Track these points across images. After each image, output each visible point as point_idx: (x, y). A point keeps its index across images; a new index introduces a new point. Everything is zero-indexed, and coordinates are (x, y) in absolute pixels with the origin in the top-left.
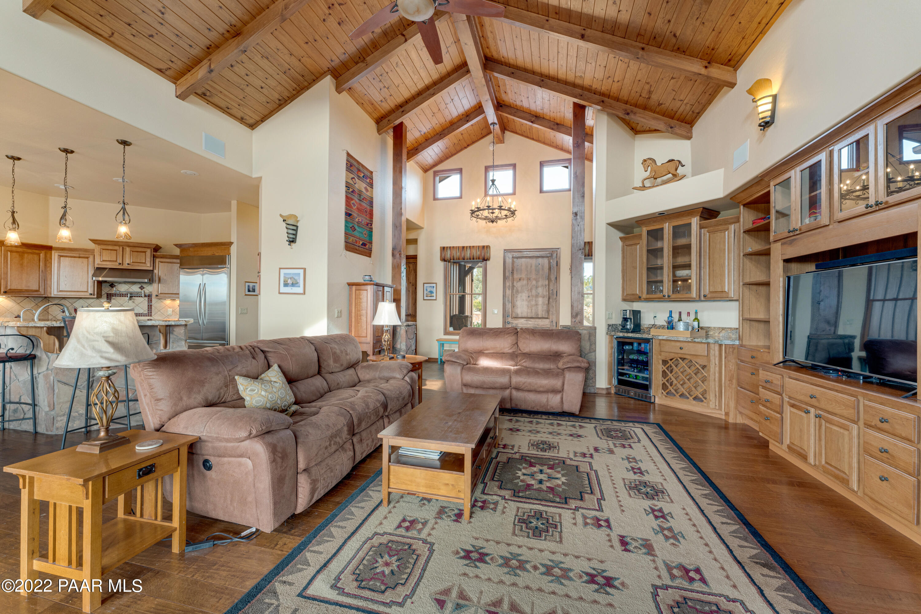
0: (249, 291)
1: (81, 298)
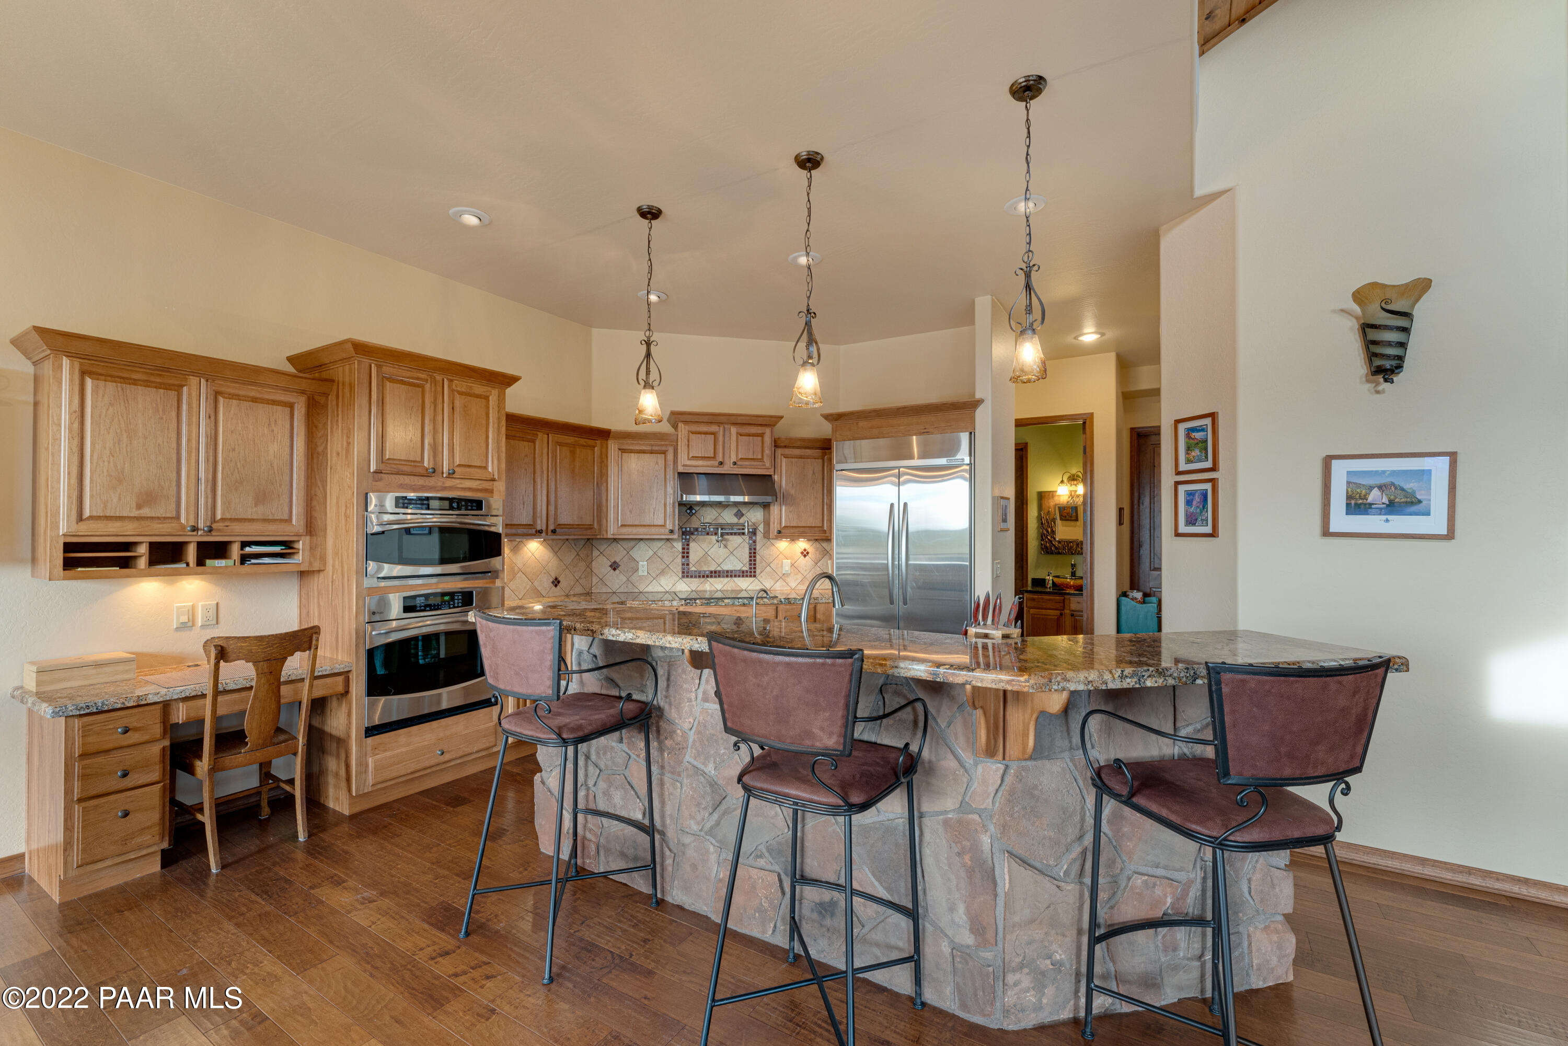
1: (642, 539)
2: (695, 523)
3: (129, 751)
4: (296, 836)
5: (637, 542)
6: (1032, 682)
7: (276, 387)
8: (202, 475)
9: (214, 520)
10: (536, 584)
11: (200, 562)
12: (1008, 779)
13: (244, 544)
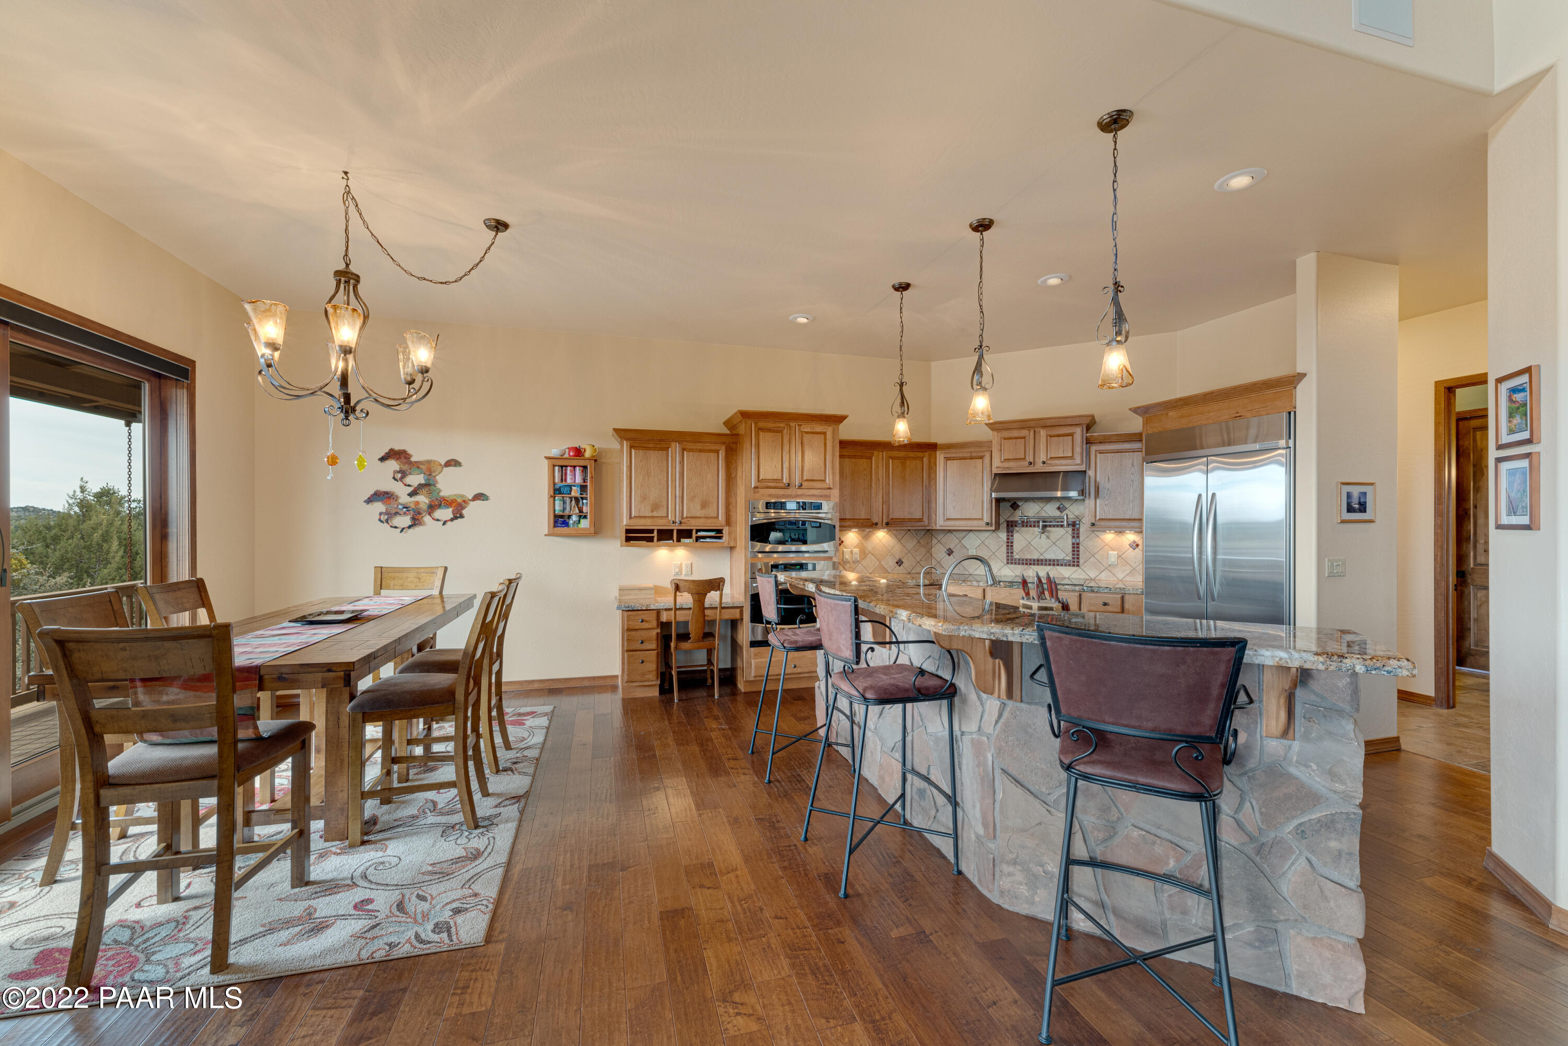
0: (1350, 509)
1: (971, 530)
2: (1017, 516)
3: (644, 631)
4: (714, 696)
5: (965, 533)
6: (945, 627)
7: (711, 442)
8: (677, 494)
9: (683, 518)
10: (883, 563)
11: (678, 541)
12: (1006, 714)
13: (698, 531)
